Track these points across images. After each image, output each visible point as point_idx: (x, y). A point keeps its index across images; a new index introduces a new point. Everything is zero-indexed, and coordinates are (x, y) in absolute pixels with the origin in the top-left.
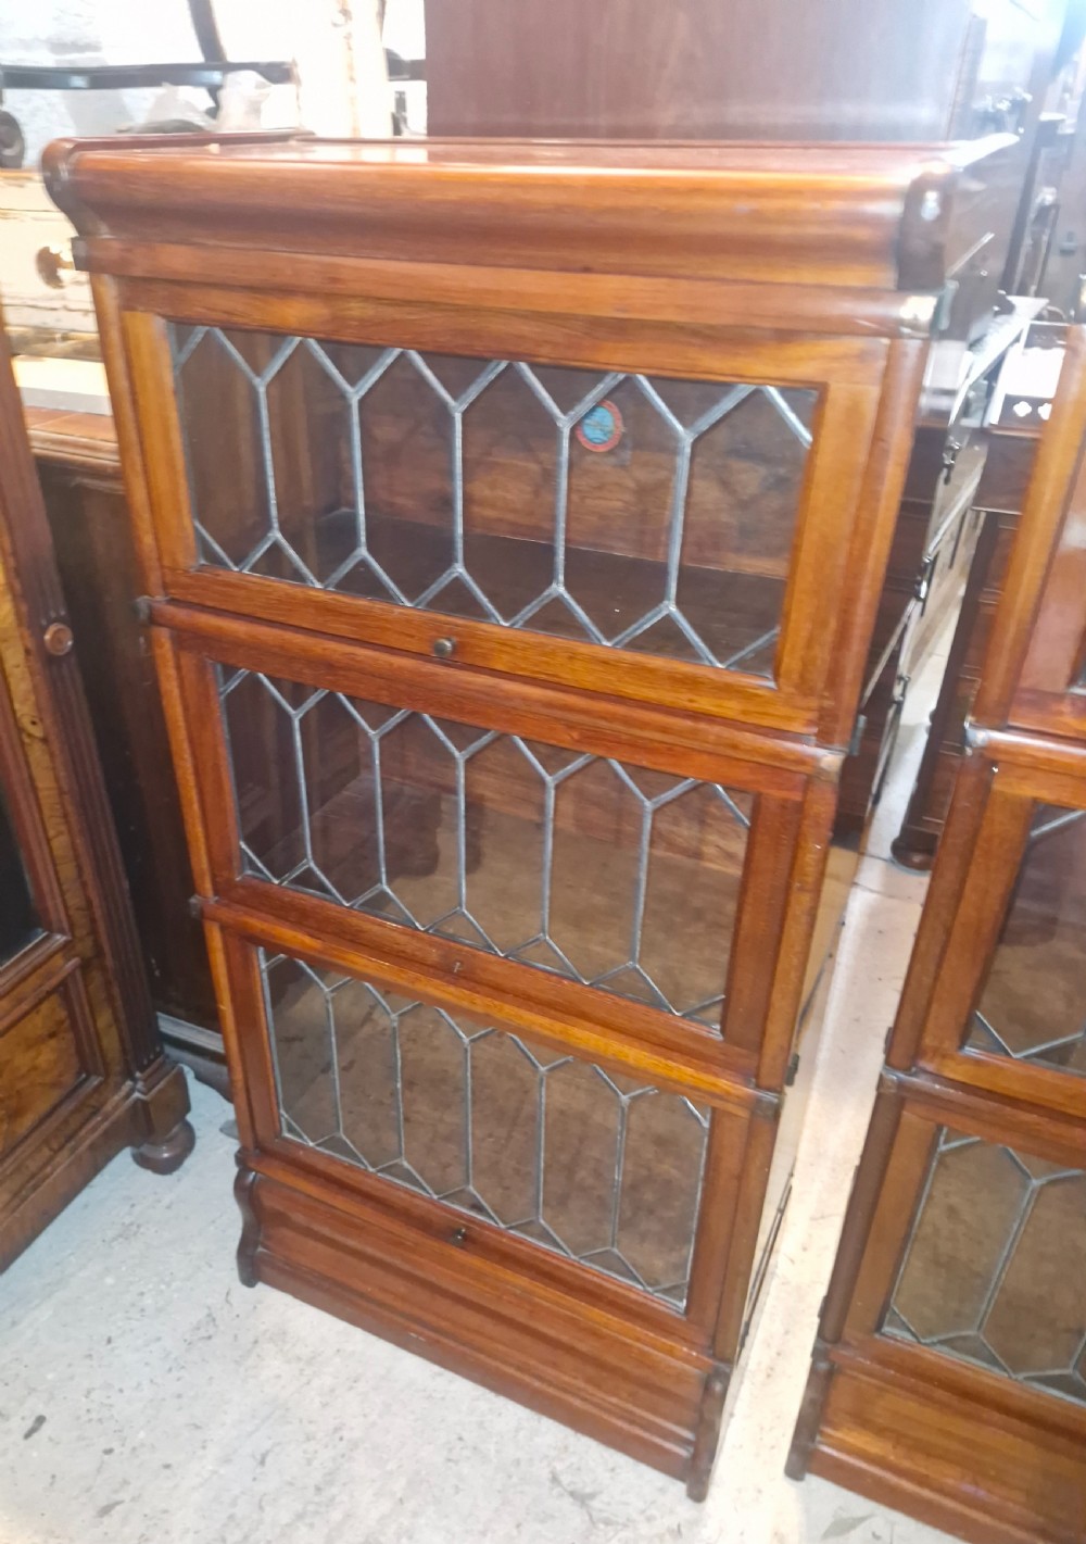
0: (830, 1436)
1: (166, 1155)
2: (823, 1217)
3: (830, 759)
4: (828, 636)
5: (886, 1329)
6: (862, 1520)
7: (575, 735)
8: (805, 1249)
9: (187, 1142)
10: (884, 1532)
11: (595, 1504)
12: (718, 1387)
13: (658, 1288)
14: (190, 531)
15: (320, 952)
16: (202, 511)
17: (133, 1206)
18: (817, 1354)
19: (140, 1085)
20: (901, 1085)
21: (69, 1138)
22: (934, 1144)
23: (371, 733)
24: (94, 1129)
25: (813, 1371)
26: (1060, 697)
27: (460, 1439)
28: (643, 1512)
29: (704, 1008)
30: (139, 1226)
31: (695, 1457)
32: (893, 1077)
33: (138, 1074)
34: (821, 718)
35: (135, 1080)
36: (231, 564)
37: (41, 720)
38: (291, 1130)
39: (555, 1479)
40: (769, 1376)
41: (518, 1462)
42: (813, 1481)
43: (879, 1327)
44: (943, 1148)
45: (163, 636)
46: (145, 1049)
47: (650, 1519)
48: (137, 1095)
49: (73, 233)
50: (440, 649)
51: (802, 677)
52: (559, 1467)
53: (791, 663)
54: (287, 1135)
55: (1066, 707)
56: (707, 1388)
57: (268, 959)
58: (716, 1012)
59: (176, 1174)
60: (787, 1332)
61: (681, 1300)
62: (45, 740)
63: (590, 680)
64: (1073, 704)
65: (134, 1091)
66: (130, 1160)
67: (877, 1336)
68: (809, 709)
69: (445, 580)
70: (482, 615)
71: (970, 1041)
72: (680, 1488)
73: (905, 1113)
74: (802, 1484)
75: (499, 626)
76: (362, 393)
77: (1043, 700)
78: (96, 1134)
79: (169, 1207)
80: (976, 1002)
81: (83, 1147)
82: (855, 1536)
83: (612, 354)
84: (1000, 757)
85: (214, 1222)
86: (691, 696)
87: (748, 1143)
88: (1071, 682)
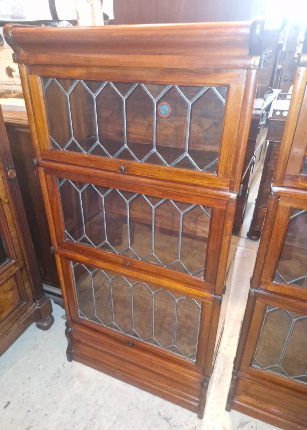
0: (238, 398)
1: (46, 325)
2: (233, 336)
3: (233, 196)
4: (232, 160)
5: (253, 365)
6: (248, 422)
7: (160, 193)
8: (228, 345)
9: (52, 321)
10: (254, 426)
11: (171, 421)
12: (206, 384)
13: (187, 356)
14: (48, 138)
15: (88, 261)
16: (52, 133)
17: (36, 340)
18: (234, 374)
19: (38, 304)
20: (255, 293)
21: (17, 320)
22: (265, 310)
23: (102, 196)
24: (24, 317)
25: (233, 379)
26: (297, 177)
27: (132, 403)
28: (185, 423)
29: (199, 272)
30: (38, 345)
31: (200, 405)
32: (253, 291)
33: (37, 301)
34: (230, 184)
35: (36, 303)
36: (60, 148)
37: (7, 198)
38: (81, 315)
39: (159, 414)
40: (219, 382)
41: (148, 409)
42: (233, 412)
43: (250, 365)
44: (268, 311)
45: (41, 170)
46: (39, 294)
47: (187, 425)
48: (37, 307)
49: (13, 52)
50: (121, 169)
51: (225, 172)
52: (161, 410)
53: (221, 168)
54: (80, 317)
55: (300, 180)
56: (202, 385)
58: (203, 273)
59: (49, 330)
60: (224, 369)
61: (194, 360)
62: (8, 203)
63: (164, 176)
64: (301, 178)
65: (36, 306)
66: (35, 326)
67: (250, 368)
68: (227, 182)
69: (122, 149)
70: (133, 159)
71: (274, 280)
72: (195, 415)
73: (257, 301)
74: (230, 413)
75: (138, 162)
76: (97, 95)
77: (293, 178)
78: (25, 318)
79: (47, 340)
80: (276, 268)
81: (21, 322)
82: (247, 427)
83: (168, 79)
84: (281, 195)
85: (60, 344)
86: (193, 180)
87: (213, 311)
88: (301, 172)
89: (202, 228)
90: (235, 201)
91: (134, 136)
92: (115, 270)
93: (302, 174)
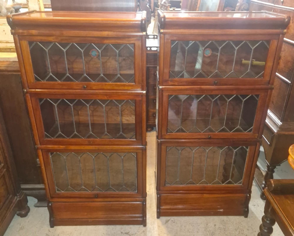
0: (162, 208)
1: (23, 213)
3: (144, 92)
4: (141, 76)
5: (166, 185)
6: (170, 219)
7: (108, 97)
8: (150, 189)
9: (28, 210)
10: (173, 220)
11: (130, 233)
12: (145, 203)
13: (132, 191)
14: (34, 76)
16: (36, 73)
17: (20, 224)
18: (157, 194)
19: (18, 197)
20: (161, 141)
21: (8, 208)
22: (166, 150)
23: (71, 105)
25: (157, 197)
26: (168, 80)
27: (104, 234)
28: (137, 231)
29: (133, 136)
30: (23, 227)
31: (143, 219)
32: (159, 141)
33: (18, 194)
34: (142, 87)
35: (17, 196)
36: (42, 80)
38: (58, 190)
39: (122, 233)
40: (150, 207)
41: (115, 233)
43: (165, 185)
45: (28, 95)
47: (139, 232)
48: (18, 199)
49: (11, 29)
50: (84, 87)
51: (138, 82)
52: (122, 231)
53: (137, 80)
54: (57, 192)
55: (169, 82)
56: (143, 205)
57: (51, 155)
58: (134, 137)
59: (27, 216)
61: (136, 191)
63: (109, 87)
66: (17, 215)
67: (165, 187)
68: (140, 86)
69: (83, 77)
70: (90, 81)
71: (168, 132)
72: (142, 226)
73: (162, 146)
74: (160, 219)
75: (93, 82)
76: (66, 50)
77: (167, 81)
79: (29, 222)
80: (168, 126)
81: (12, 209)
82: (169, 222)
83: (106, 42)
84: (163, 89)
85: (40, 221)
86: (124, 87)
87: (142, 155)
88: (169, 78)
89: (125, 118)
90: (145, 95)
91: (77, 70)
92: (84, 148)
93: (170, 79)
